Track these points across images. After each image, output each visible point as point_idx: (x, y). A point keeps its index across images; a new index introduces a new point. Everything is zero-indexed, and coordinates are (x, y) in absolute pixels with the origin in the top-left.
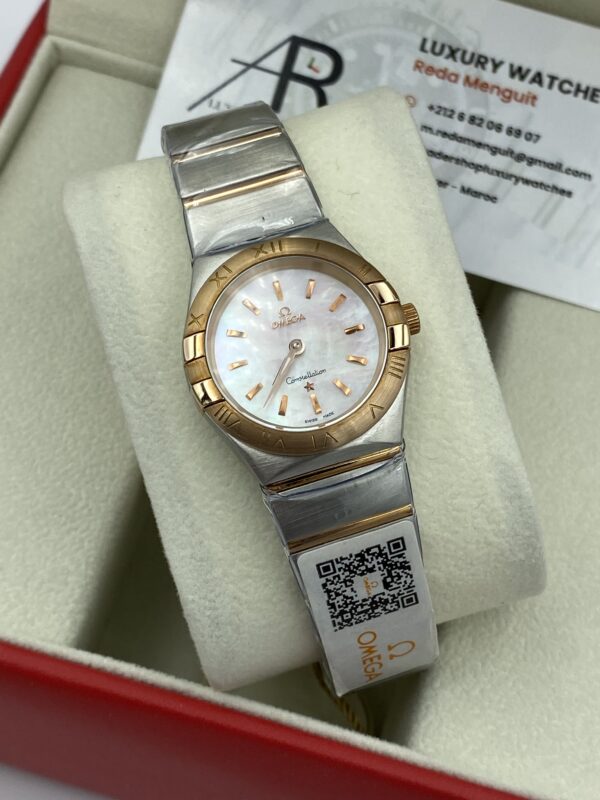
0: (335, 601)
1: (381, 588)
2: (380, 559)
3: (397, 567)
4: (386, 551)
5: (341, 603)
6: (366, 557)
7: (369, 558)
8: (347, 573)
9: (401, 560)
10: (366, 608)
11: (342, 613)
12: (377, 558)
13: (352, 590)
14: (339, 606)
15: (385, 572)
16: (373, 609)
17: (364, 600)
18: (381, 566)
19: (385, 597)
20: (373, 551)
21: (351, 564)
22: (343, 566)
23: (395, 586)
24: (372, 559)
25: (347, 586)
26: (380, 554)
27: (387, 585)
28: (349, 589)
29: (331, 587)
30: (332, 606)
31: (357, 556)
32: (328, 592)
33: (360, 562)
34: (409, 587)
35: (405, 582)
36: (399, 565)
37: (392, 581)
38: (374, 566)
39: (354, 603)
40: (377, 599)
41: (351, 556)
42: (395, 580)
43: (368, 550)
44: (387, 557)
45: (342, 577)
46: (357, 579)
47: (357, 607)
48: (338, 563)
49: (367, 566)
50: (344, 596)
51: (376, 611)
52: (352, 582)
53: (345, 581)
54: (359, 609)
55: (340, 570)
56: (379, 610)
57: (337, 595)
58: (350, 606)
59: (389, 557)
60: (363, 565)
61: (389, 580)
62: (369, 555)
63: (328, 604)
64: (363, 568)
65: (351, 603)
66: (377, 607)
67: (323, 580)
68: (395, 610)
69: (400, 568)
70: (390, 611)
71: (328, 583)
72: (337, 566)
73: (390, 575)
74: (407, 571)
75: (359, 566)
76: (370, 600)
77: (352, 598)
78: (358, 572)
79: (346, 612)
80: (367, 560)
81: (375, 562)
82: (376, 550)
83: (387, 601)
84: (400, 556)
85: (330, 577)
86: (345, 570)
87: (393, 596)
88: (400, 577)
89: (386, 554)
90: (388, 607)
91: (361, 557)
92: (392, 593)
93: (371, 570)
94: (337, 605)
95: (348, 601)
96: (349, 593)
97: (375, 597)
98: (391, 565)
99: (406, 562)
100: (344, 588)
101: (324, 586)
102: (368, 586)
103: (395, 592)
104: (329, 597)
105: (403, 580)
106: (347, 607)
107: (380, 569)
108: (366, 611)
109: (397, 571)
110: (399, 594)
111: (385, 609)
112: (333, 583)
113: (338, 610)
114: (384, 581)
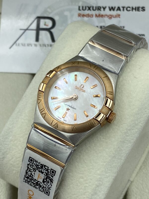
0: (28, 172)
1: (41, 181)
2: (46, 172)
3: (49, 179)
4: (49, 171)
5: (29, 174)
6: (43, 167)
7: (44, 168)
8: (36, 167)
9: (52, 178)
10: (35, 182)
11: (28, 178)
12: (46, 171)
13: (34, 173)
14: (28, 175)
15: (46, 177)
16: (36, 185)
17: (35, 180)
18: (46, 174)
19: (41, 185)
20: (46, 167)
21: (38, 165)
22: (36, 164)
23: (46, 184)
24: (44, 170)
25: (34, 171)
26: (47, 170)
27: (44, 182)
28: (34, 172)
29: (30, 167)
30: (27, 173)
31: (41, 164)
32: (28, 168)
33: (41, 167)
34: (49, 188)
35: (49, 185)
36: (50, 178)
37: (46, 182)
38: (44, 172)
39: (32, 178)
40: (39, 183)
41: (40, 163)
42: (47, 182)
43: (45, 166)
44: (48, 173)
45: (34, 167)
46: (37, 171)
47: (33, 180)
48: (35, 161)
49: (42, 170)
50: (31, 173)
51: (37, 186)
52: (36, 171)
53: (34, 169)
54: (33, 181)
55: (35, 164)
56: (38, 187)
57: (30, 171)
58: (31, 178)
59: (49, 174)
60: (41, 169)
61: (45, 180)
62: (44, 167)
63: (26, 171)
64: (41, 170)
65: (32, 177)
66: (38, 185)
67: (29, 163)
68: (42, 191)
69: (50, 180)
70: (40, 190)
71: (29, 165)
72: (35, 163)
73: (46, 179)
74: (51, 183)
75: (40, 168)
76: (37, 181)
77: (33, 176)
78: (39, 170)
79: (29, 178)
80: (43, 169)
81: (44, 171)
82: (47, 168)
83: (41, 186)
84: (52, 176)
85: (31, 164)
86: (36, 166)
87: (44, 186)
88: (48, 183)
89: (49, 172)
90: (40, 188)
91: (42, 166)
92: (44, 185)
93: (42, 173)
94: (28, 174)
95: (31, 176)
96: (33, 173)
97: (39, 181)
98: (48, 176)
99: (52, 180)
100: (32, 171)
101: (28, 165)
102: (39, 176)
103: (45, 186)
104: (28, 169)
105: (49, 184)
106: (30, 177)
107: (45, 174)
108: (34, 184)
109: (49, 180)
110: (45, 188)
111: (39, 188)
112: (30, 166)
113: (27, 176)
114: (44, 179)
